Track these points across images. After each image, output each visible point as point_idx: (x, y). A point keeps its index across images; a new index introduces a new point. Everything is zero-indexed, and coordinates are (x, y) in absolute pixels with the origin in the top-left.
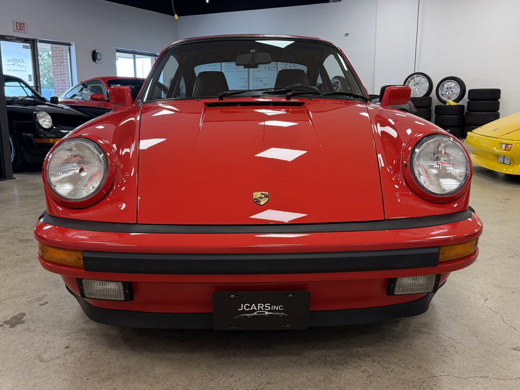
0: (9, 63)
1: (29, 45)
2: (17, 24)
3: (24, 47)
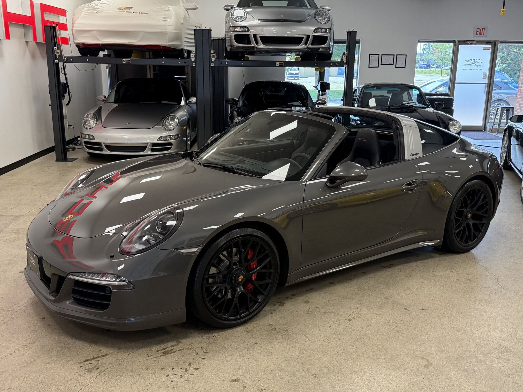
3: (485, 48)
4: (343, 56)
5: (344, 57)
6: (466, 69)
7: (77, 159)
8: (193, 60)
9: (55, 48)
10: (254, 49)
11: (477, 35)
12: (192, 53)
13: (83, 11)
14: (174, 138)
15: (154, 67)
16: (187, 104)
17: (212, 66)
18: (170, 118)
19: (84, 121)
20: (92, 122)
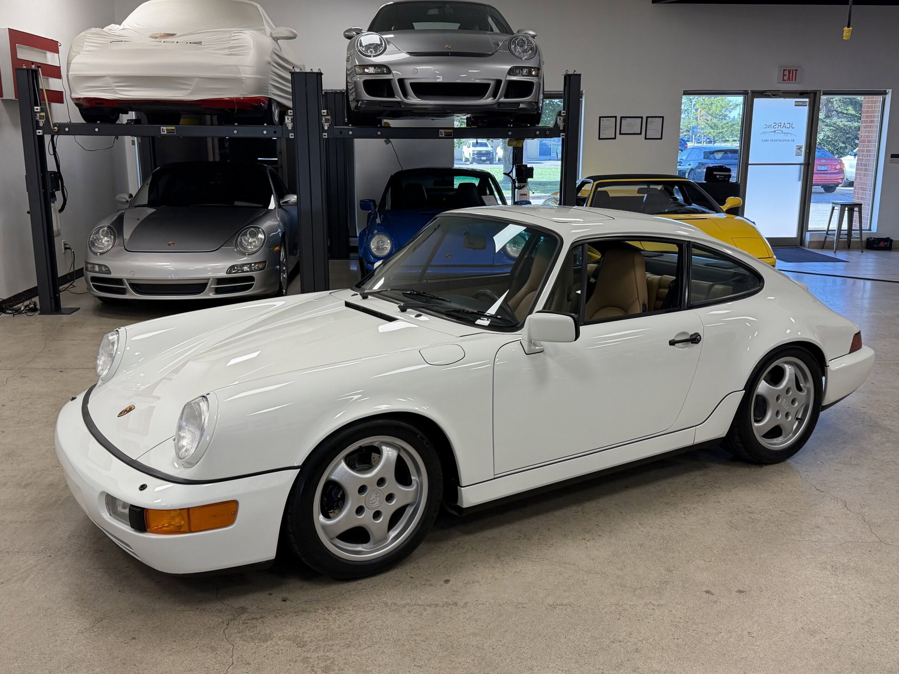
0: (767, 130)
1: (807, 100)
2: (785, 71)
3: (797, 104)
4: (558, 119)
5: (560, 119)
6: (765, 141)
7: (79, 309)
8: (290, 128)
9: (37, 109)
10: (400, 107)
11: (783, 80)
12: (288, 115)
13: (87, 40)
14: (258, 267)
15: (222, 140)
16: (279, 206)
17: (324, 137)
18: (249, 231)
19: (90, 240)
20: (105, 241)
